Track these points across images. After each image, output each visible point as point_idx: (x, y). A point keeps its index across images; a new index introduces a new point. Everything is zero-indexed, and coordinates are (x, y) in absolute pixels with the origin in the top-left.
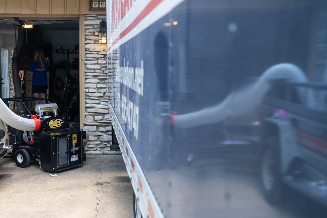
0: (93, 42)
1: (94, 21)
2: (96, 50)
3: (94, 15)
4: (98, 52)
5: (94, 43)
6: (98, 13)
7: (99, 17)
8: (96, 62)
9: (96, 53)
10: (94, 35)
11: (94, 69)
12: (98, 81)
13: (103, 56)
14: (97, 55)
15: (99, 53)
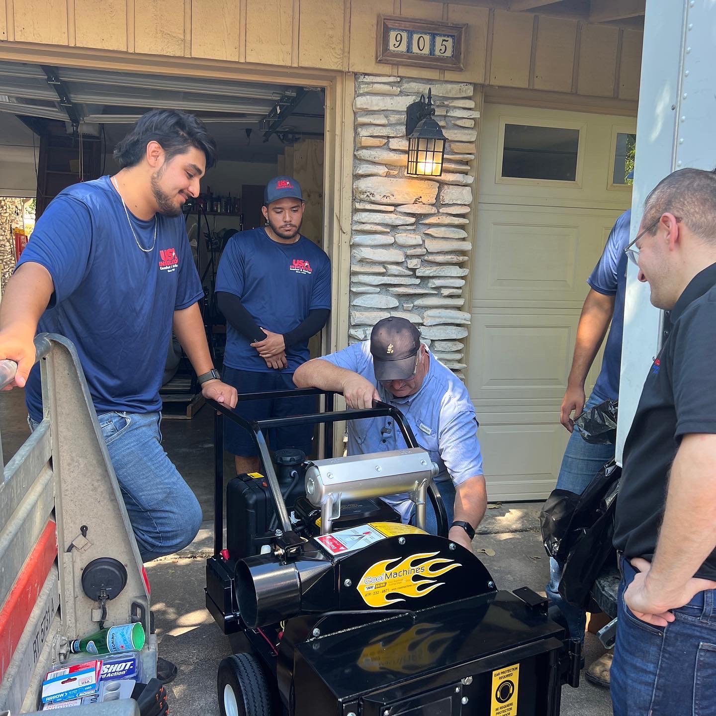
0: (382, 170)
1: (388, 99)
2: (392, 200)
3: (391, 79)
4: (396, 205)
5: (388, 175)
6: (403, 71)
7: (406, 86)
8: (389, 239)
9: (391, 208)
10: (386, 147)
11: (383, 264)
12: (394, 302)
13: (413, 220)
14: (393, 216)
15: (400, 209)
